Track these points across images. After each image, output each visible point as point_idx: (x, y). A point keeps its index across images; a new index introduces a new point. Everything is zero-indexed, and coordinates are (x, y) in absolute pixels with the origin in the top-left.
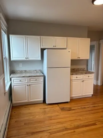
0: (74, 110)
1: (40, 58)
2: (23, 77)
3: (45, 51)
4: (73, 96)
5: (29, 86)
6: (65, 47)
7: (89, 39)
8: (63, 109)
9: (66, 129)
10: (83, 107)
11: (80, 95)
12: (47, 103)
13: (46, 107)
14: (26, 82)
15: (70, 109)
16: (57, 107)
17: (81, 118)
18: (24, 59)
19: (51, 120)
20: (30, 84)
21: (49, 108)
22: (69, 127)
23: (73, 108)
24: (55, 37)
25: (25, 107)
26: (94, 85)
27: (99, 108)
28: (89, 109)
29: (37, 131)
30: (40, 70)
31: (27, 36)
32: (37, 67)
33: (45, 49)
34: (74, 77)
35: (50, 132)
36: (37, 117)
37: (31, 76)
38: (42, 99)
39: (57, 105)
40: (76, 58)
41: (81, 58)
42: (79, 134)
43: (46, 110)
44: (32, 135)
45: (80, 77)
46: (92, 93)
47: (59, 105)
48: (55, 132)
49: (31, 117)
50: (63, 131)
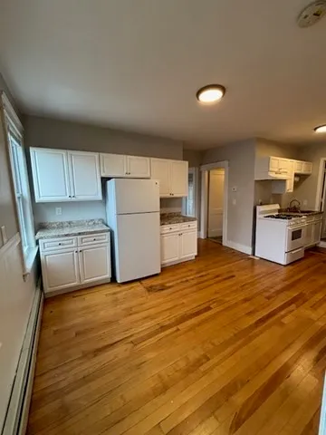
0: (170, 287)
1: (100, 197)
2: (66, 235)
3: (108, 182)
4: (166, 261)
5: (80, 254)
6: (148, 175)
7: (187, 163)
8: (150, 289)
9: (163, 328)
10: (184, 279)
11: (177, 259)
12: (119, 282)
13: (118, 289)
14: (74, 245)
15: (163, 288)
16: (139, 288)
17: (184, 301)
18: (67, 198)
19: (130, 315)
20: (83, 248)
21: (125, 290)
22: (167, 323)
23: (168, 285)
24: (129, 157)
25: (74, 297)
26: (199, 240)
27: (210, 276)
28: (195, 282)
29: (106, 344)
30: (100, 220)
31: (69, 152)
32: (95, 214)
33: (109, 179)
34: (166, 228)
35: (132, 342)
36: (102, 313)
37: (83, 233)
38: (108, 275)
39: (138, 284)
40: (168, 195)
41: (175, 196)
42: (186, 332)
43: (119, 295)
44: (95, 356)
45: (176, 227)
46: (196, 254)
47: (143, 282)
48: (143, 339)
49: (90, 316)
50: (157, 332)
